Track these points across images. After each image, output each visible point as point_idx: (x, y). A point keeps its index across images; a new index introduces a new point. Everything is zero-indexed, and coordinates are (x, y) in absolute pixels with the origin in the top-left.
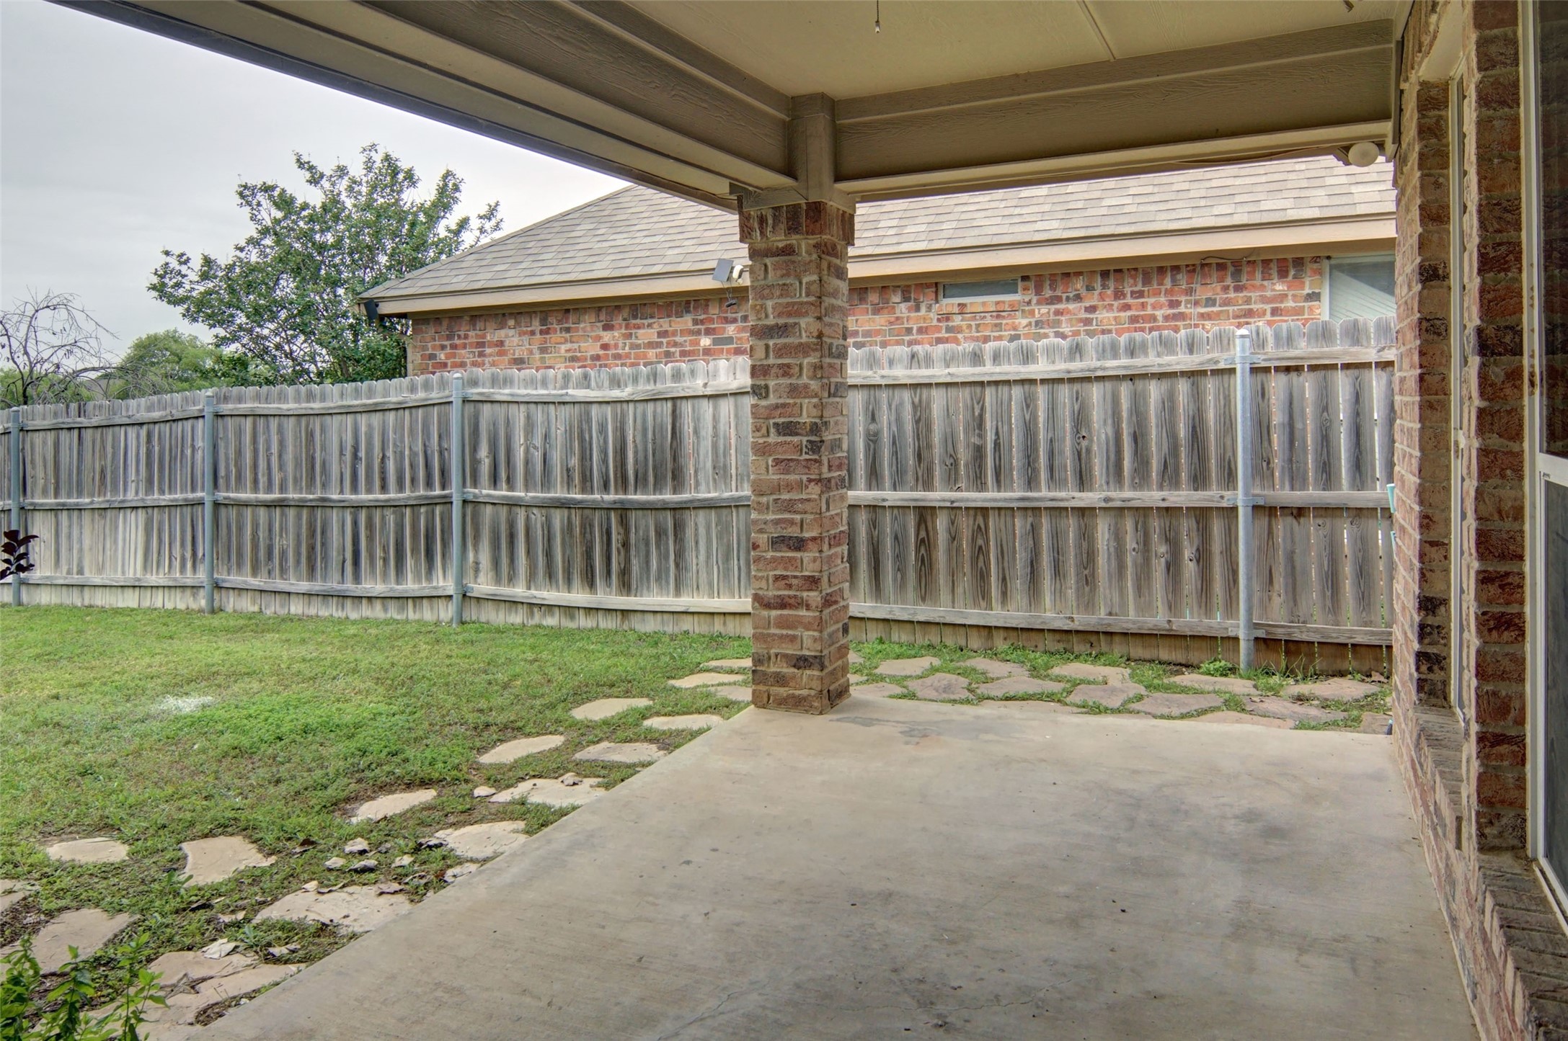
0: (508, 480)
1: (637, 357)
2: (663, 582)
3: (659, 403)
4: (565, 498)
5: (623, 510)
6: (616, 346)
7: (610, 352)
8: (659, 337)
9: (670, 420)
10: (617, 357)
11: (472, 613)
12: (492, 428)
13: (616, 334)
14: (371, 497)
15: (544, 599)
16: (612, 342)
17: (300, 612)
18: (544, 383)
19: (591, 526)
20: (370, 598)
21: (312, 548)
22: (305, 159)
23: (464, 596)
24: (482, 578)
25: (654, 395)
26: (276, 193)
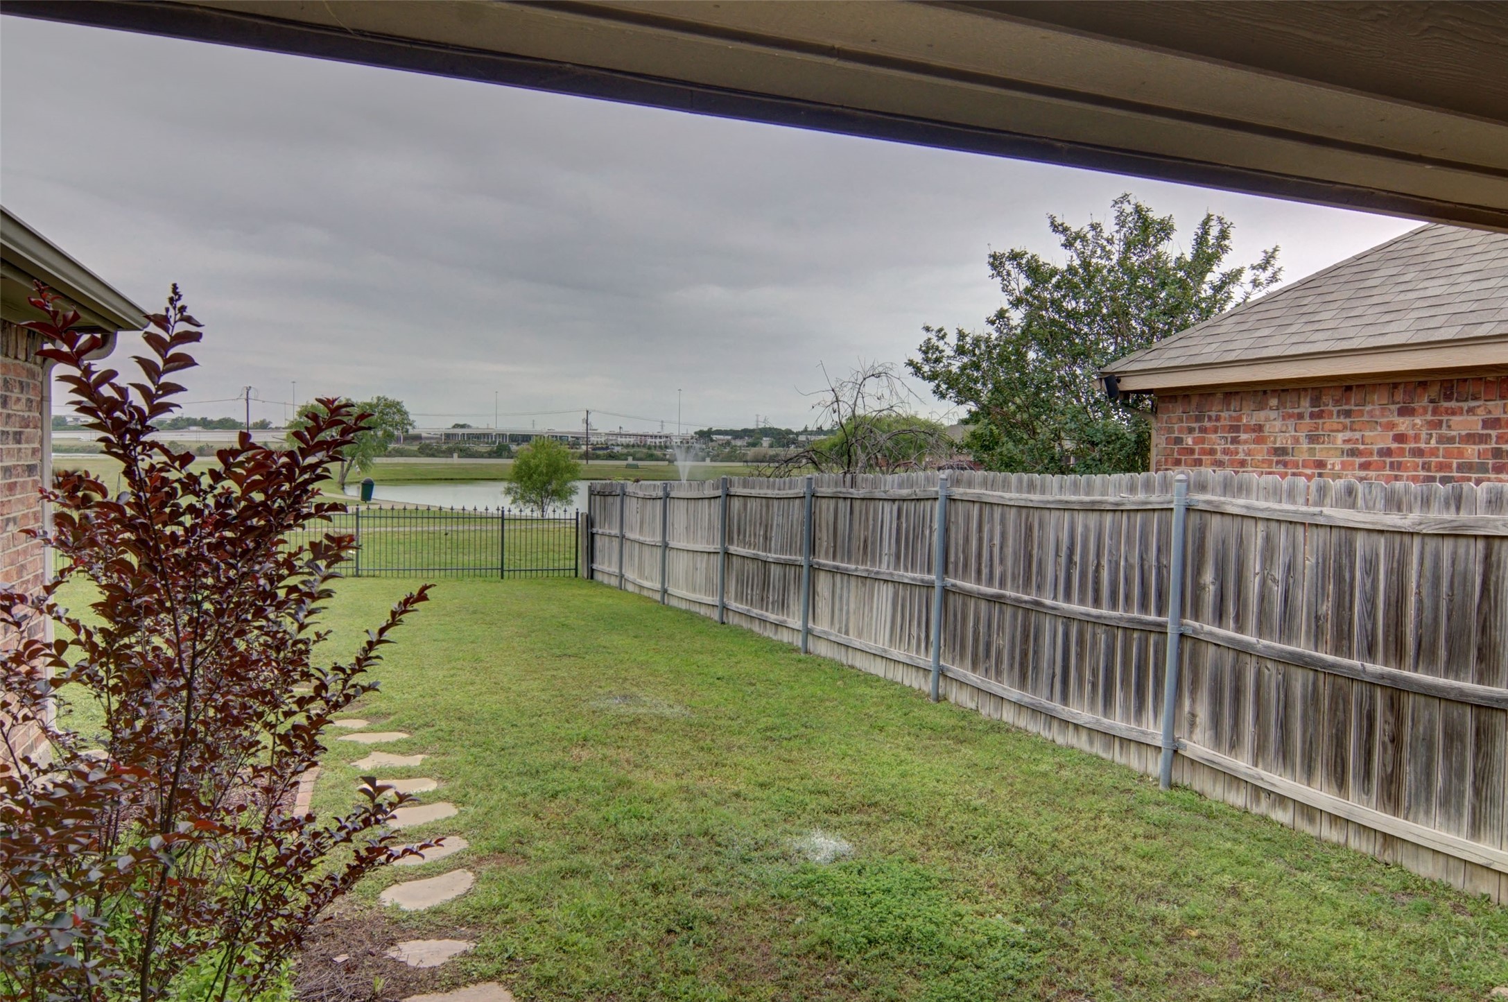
0: (1237, 618)
1: (1448, 454)
2: (1453, 811)
3: (1462, 543)
4: (1310, 657)
5: (1396, 692)
6: (1417, 438)
7: (1406, 446)
8: (1484, 427)
9: (1479, 569)
10: (1419, 453)
11: (1183, 776)
12: (1220, 547)
13: (1418, 421)
14: (1083, 609)
15: (1273, 784)
16: (1411, 432)
17: (1010, 721)
18: (1291, 495)
19: (1346, 702)
20: (1076, 726)
21: (1024, 654)
22: (1059, 221)
23: (1175, 752)
24: (1198, 734)
25: (1455, 528)
26: (1024, 261)
